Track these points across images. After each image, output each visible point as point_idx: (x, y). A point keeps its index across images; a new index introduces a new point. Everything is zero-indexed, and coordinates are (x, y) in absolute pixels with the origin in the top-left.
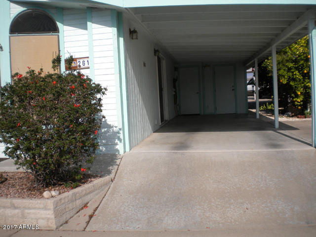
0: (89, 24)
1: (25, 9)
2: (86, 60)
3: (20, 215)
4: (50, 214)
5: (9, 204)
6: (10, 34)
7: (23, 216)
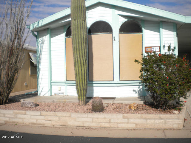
1: (127, 20)
2: (157, 48)
3: (164, 123)
4: (181, 122)
5: (158, 117)
6: (119, 32)
7: (165, 123)
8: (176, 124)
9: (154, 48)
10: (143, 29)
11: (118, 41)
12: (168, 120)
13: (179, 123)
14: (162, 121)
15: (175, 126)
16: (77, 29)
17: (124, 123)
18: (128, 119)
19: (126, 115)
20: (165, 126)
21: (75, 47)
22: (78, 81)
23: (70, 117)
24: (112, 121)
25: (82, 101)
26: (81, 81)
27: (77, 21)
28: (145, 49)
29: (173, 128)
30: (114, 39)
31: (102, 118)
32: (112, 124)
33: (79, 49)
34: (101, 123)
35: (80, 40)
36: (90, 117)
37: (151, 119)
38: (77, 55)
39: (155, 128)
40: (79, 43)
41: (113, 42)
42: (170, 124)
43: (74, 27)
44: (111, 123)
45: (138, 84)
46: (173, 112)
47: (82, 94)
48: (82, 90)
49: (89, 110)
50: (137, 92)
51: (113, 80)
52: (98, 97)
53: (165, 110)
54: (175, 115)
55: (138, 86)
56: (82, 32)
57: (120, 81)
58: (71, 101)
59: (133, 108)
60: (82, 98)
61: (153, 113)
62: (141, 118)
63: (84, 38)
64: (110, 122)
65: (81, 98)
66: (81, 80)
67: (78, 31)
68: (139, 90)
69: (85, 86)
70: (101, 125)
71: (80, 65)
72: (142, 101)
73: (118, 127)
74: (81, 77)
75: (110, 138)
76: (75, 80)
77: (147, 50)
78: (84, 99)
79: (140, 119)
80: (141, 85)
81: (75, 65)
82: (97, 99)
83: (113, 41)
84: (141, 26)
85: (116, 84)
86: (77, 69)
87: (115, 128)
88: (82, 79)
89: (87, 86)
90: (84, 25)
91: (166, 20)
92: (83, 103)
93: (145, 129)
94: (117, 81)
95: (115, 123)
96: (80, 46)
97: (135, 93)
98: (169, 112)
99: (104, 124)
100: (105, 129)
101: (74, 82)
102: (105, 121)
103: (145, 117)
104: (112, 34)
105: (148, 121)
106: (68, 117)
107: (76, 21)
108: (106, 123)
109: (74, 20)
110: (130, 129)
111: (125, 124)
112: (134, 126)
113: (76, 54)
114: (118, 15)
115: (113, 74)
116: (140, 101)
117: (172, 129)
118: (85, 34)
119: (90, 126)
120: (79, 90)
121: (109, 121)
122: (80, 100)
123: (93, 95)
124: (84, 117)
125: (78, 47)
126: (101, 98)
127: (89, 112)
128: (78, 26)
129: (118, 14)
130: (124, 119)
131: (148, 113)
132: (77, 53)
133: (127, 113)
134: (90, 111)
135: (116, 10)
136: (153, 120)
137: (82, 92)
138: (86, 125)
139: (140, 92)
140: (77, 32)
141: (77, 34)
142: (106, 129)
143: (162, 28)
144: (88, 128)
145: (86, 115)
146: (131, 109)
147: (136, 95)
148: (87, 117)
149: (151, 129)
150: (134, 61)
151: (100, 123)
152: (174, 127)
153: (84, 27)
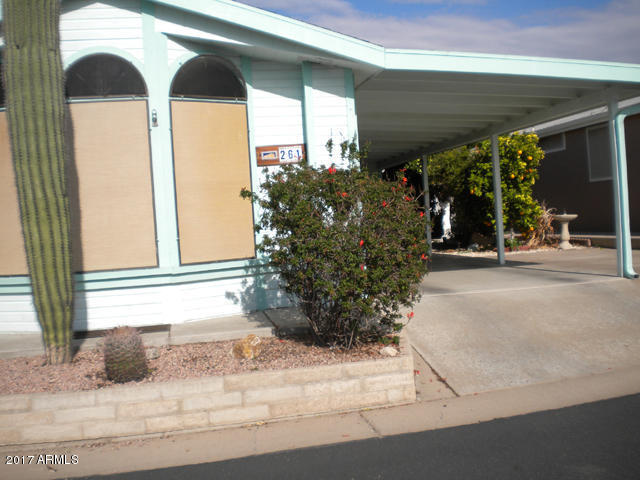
0: (308, 90)
1: (194, 54)
2: (294, 149)
3: (358, 388)
4: (408, 379)
5: (338, 374)
6: (171, 96)
7: (363, 389)
8: (396, 388)
9: (286, 150)
10: (249, 87)
11: (169, 127)
12: (370, 379)
13: (405, 383)
14: (352, 382)
15: (394, 396)
16: (27, 81)
17: (231, 407)
18: (243, 392)
19: (233, 379)
20: (363, 399)
21: (24, 148)
22: (41, 276)
23: (29, 410)
24: (189, 405)
25: (58, 348)
26: (51, 276)
27: (30, 53)
28: (259, 156)
29: (389, 402)
30: (155, 120)
31: (151, 401)
32: (189, 415)
33: (39, 154)
34: (149, 417)
35: (40, 123)
36: (107, 403)
37: (317, 382)
38: (31, 175)
39: (332, 410)
40: (37, 134)
41: (149, 130)
42: (379, 391)
43: (17, 71)
44: (187, 412)
45: (242, 272)
46: (381, 351)
47: (59, 322)
48: (58, 308)
49: (94, 378)
50: (237, 300)
51: (156, 264)
52: (127, 327)
53: (351, 348)
54: (391, 361)
55: (241, 280)
56: (48, 93)
57: (181, 265)
58: (12, 353)
59: (250, 354)
60: (60, 336)
61: (320, 362)
62: (285, 381)
63: (57, 113)
64: (180, 412)
65: (56, 337)
66: (50, 270)
67: (32, 90)
68: (243, 290)
69: (67, 290)
70: (149, 424)
71: (43, 214)
72: (263, 326)
73: (209, 424)
74: (49, 260)
75: (200, 465)
76: (26, 272)
77: (264, 158)
78: (68, 340)
79: (282, 386)
80: (250, 273)
81: (24, 216)
82: (126, 334)
83: (151, 127)
84: (242, 78)
85: (168, 278)
86: (35, 230)
87: (199, 430)
88: (55, 266)
89: (73, 292)
90: (54, 68)
91: (324, 60)
92: (65, 355)
93: (300, 419)
94: (173, 268)
95: (198, 411)
96: (43, 146)
97: (231, 301)
98: (368, 353)
99: (158, 419)
100: (166, 436)
101: (25, 280)
102: (161, 410)
103: (297, 378)
104: (145, 102)
105: (310, 389)
106: (21, 411)
107: (26, 50)
108: (165, 415)
109: (18, 47)
110: (252, 426)
111: (234, 410)
112: (262, 412)
113: (27, 174)
114: (165, 37)
115: (157, 242)
116: (259, 327)
117: (386, 407)
118: (59, 100)
119: (108, 434)
120: (47, 308)
121: (175, 408)
122: (53, 345)
123: (86, 324)
124: (85, 406)
125: (33, 148)
126: (138, 329)
127: (100, 386)
128: (31, 70)
129: (165, 34)
130: (229, 395)
131: (305, 364)
132: (30, 169)
133: (236, 371)
134: (100, 381)
135: (156, 17)
136: (325, 385)
137: (59, 314)
138: (95, 432)
139: (247, 298)
140: (27, 93)
141: (29, 97)
142: (168, 437)
143: (310, 85)
144: (100, 441)
145: (91, 397)
146: (244, 357)
147: (237, 310)
148: (97, 404)
149: (319, 416)
150: (239, 194)
151: (144, 417)
152: (390, 399)
153: (53, 73)
